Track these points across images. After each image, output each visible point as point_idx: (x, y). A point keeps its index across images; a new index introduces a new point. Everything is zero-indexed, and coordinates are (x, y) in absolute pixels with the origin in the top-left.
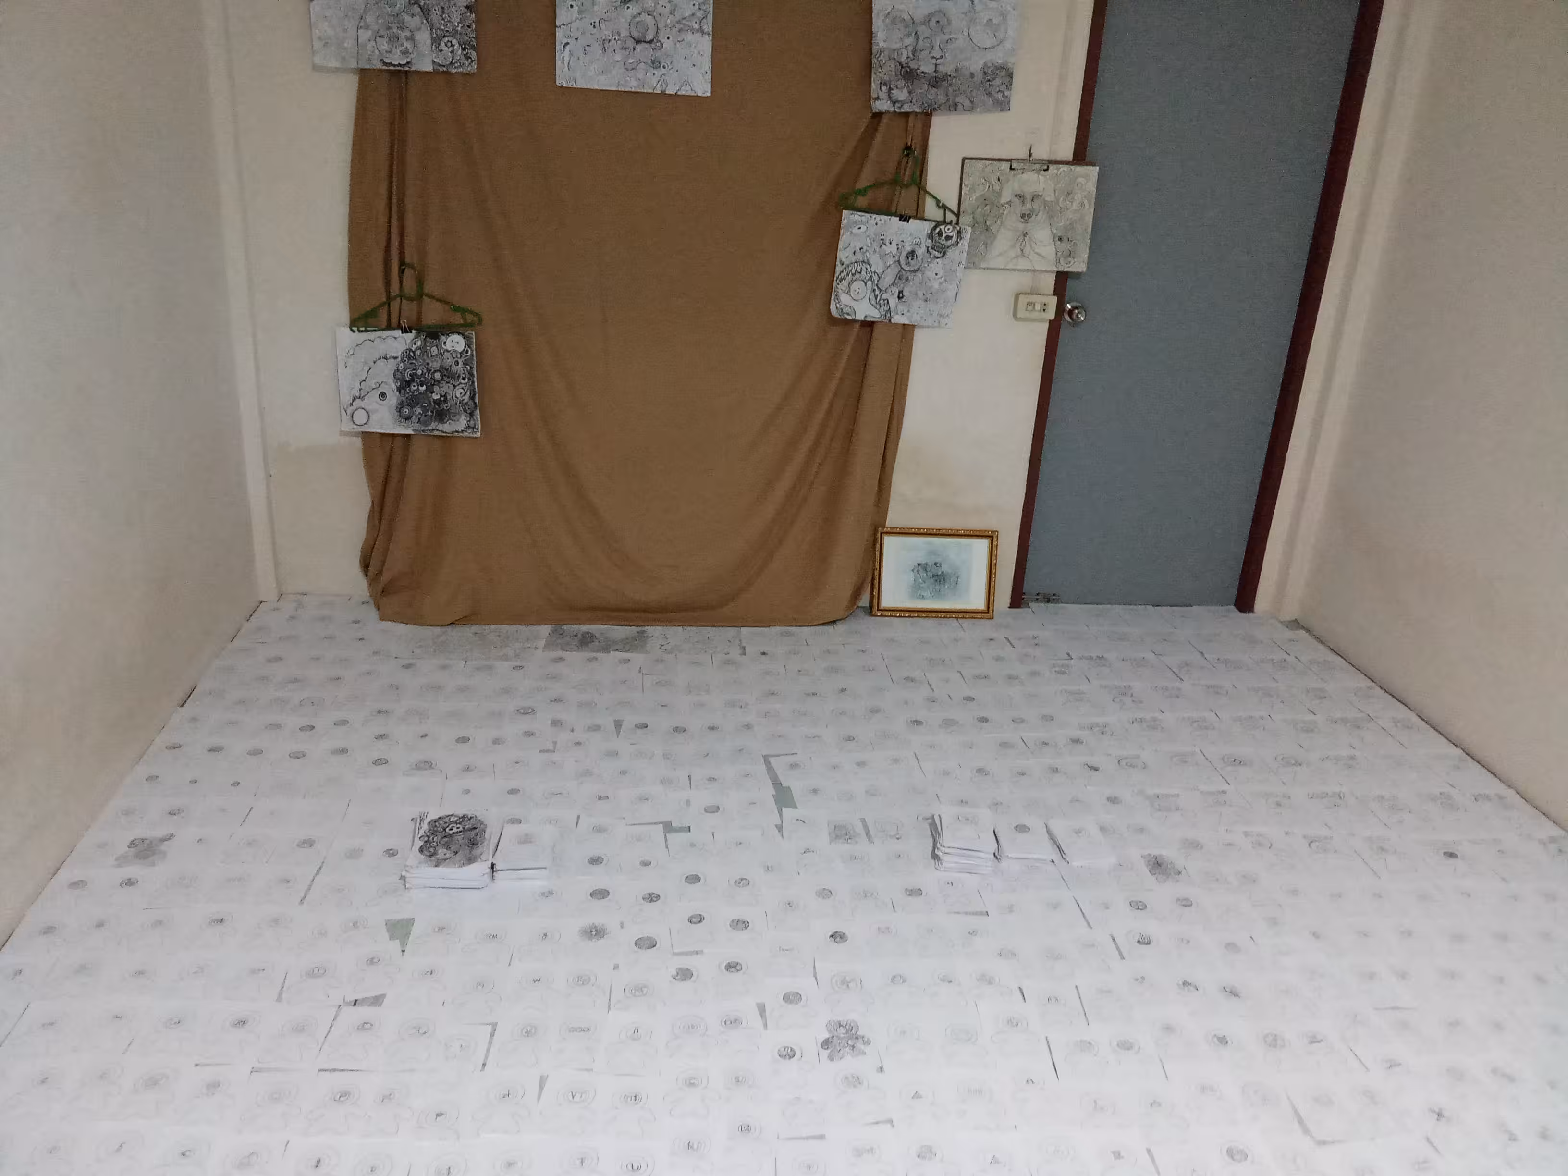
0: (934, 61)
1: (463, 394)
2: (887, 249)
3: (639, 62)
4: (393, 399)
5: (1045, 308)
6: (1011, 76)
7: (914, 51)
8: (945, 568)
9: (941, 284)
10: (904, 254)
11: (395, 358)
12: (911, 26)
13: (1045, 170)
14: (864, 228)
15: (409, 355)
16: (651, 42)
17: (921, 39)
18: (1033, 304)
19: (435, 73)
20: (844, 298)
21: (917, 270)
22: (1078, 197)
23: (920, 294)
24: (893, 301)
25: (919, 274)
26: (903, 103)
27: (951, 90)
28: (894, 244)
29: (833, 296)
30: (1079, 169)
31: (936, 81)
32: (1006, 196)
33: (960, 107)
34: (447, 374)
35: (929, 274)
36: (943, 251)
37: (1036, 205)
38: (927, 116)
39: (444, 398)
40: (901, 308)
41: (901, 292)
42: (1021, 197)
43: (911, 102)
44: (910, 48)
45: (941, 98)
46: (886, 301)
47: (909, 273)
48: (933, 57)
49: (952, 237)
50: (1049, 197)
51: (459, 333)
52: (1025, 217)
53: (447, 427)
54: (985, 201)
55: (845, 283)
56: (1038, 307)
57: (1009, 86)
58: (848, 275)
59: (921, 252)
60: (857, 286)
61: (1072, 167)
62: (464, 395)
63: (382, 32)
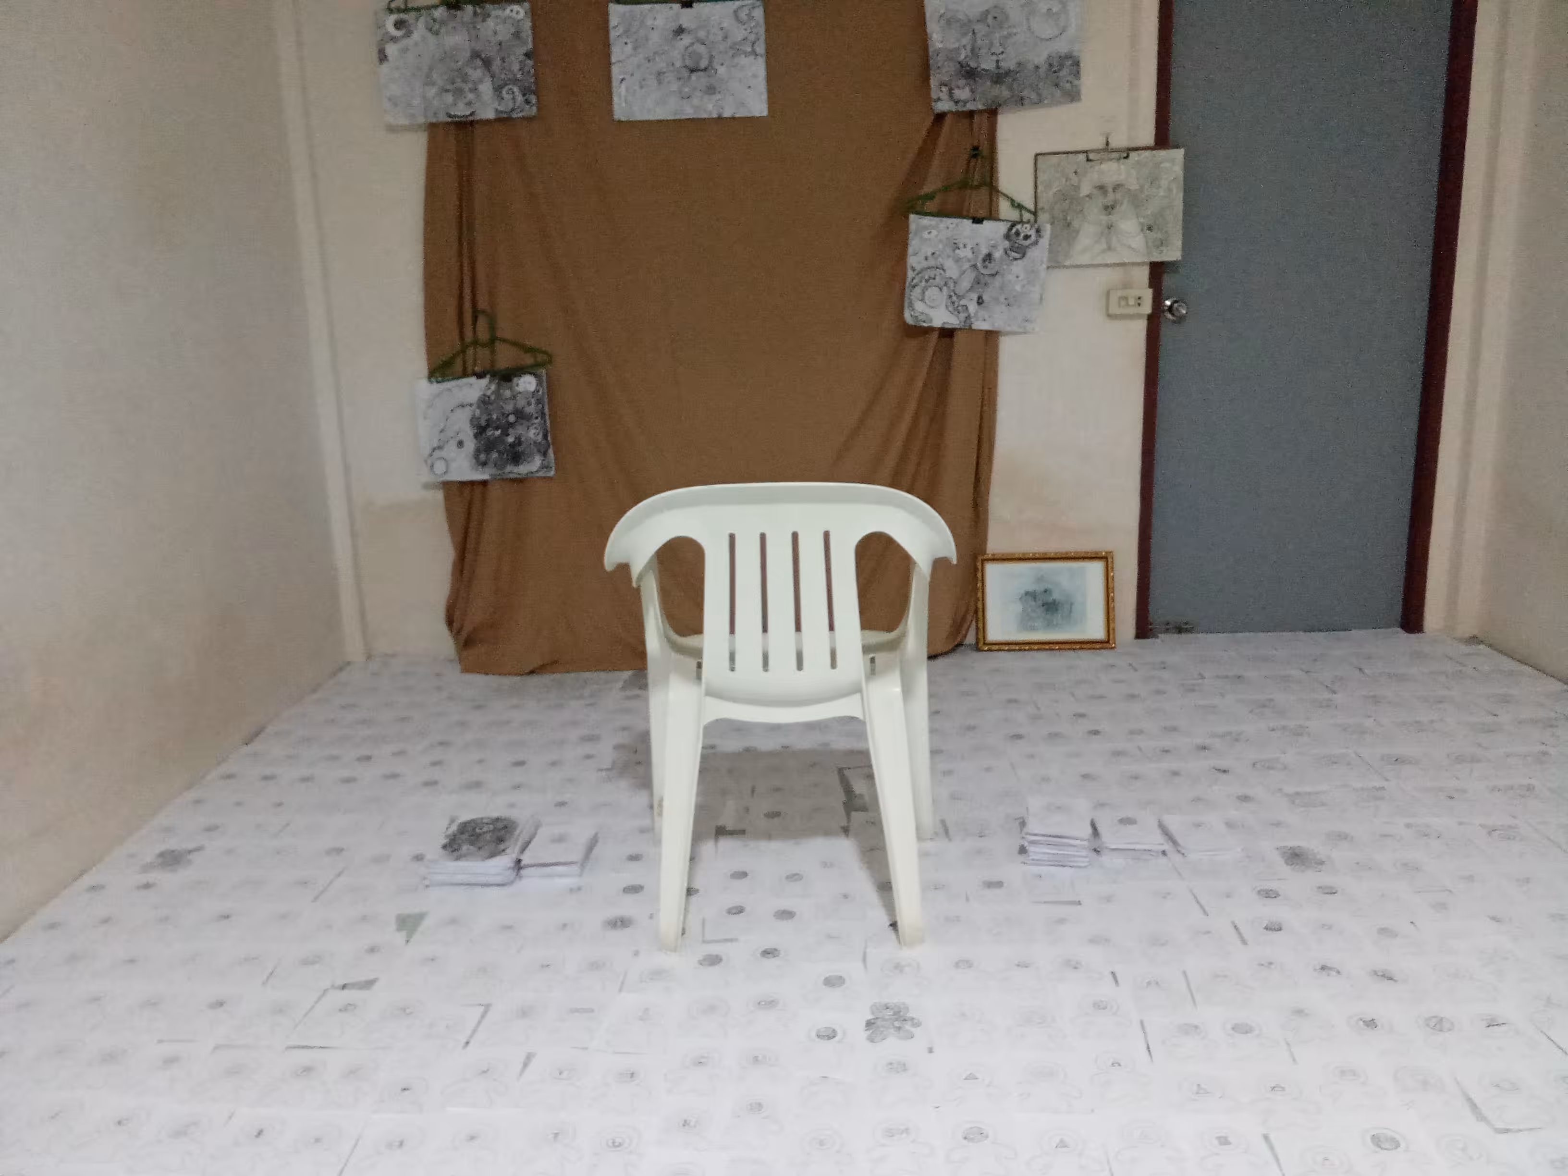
0: (994, 58)
1: (536, 434)
2: (961, 253)
3: (695, 89)
4: (471, 445)
5: (1139, 302)
6: (1077, 64)
7: (973, 50)
8: (1056, 596)
9: (1023, 286)
10: (981, 257)
11: (471, 405)
12: (967, 26)
13: (1125, 158)
14: (934, 232)
15: (484, 402)
16: (705, 70)
17: (979, 36)
18: (1126, 298)
19: (498, 120)
20: (919, 306)
21: (996, 274)
22: (1164, 183)
23: (1002, 299)
24: (973, 307)
25: (998, 277)
26: (965, 102)
27: (1015, 86)
28: (969, 247)
29: (906, 304)
30: (1162, 153)
31: (999, 77)
32: (1085, 190)
33: (1026, 102)
34: (520, 415)
35: (1011, 277)
36: (1022, 252)
37: (1118, 196)
38: (992, 113)
39: (518, 442)
40: (982, 313)
41: (980, 298)
42: (1102, 188)
43: (974, 100)
44: (969, 48)
45: (1006, 93)
46: (965, 307)
47: (987, 278)
48: (993, 54)
49: (1030, 236)
50: (1134, 185)
51: (531, 373)
52: (1109, 209)
53: (523, 469)
54: (1063, 196)
55: (918, 290)
56: (1132, 302)
57: (1077, 74)
58: (921, 281)
59: (998, 254)
60: (932, 292)
61: (1154, 152)
62: (538, 435)
63: (448, 87)
